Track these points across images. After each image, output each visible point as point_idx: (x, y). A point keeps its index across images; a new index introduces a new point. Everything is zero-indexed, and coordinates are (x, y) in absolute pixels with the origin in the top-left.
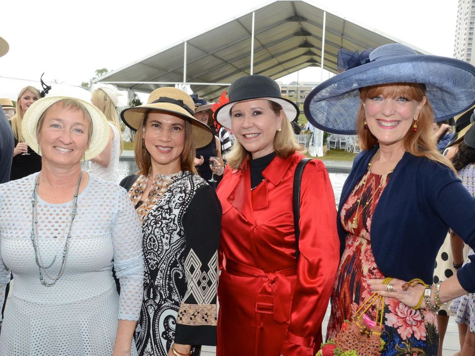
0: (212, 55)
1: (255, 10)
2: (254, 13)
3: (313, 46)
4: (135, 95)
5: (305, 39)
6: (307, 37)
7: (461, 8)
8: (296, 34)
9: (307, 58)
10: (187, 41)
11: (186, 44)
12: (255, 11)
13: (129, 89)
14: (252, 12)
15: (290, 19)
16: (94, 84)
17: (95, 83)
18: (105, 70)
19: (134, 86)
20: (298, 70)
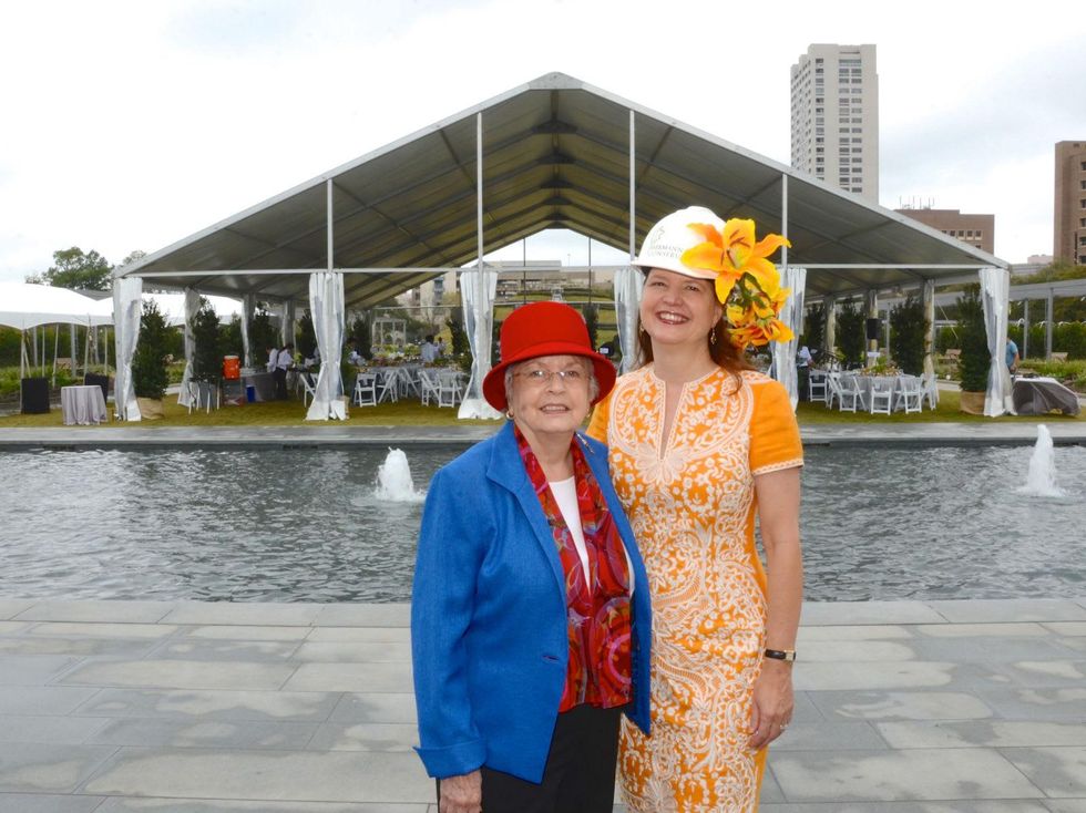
0: (371, 207)
1: (482, 108)
2: (480, 116)
3: (569, 185)
4: (203, 302)
5: (556, 170)
6: (561, 165)
7: (798, 113)
8: (542, 160)
9: (547, 210)
10: (333, 178)
11: (330, 183)
12: (482, 111)
13: (187, 289)
14: (477, 113)
15: (540, 128)
16: (121, 280)
17: (124, 278)
18: (75, 252)
19: (199, 282)
20: (524, 237)
